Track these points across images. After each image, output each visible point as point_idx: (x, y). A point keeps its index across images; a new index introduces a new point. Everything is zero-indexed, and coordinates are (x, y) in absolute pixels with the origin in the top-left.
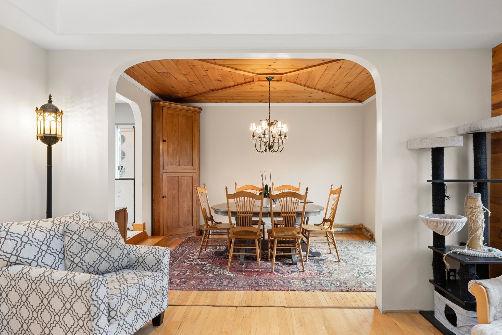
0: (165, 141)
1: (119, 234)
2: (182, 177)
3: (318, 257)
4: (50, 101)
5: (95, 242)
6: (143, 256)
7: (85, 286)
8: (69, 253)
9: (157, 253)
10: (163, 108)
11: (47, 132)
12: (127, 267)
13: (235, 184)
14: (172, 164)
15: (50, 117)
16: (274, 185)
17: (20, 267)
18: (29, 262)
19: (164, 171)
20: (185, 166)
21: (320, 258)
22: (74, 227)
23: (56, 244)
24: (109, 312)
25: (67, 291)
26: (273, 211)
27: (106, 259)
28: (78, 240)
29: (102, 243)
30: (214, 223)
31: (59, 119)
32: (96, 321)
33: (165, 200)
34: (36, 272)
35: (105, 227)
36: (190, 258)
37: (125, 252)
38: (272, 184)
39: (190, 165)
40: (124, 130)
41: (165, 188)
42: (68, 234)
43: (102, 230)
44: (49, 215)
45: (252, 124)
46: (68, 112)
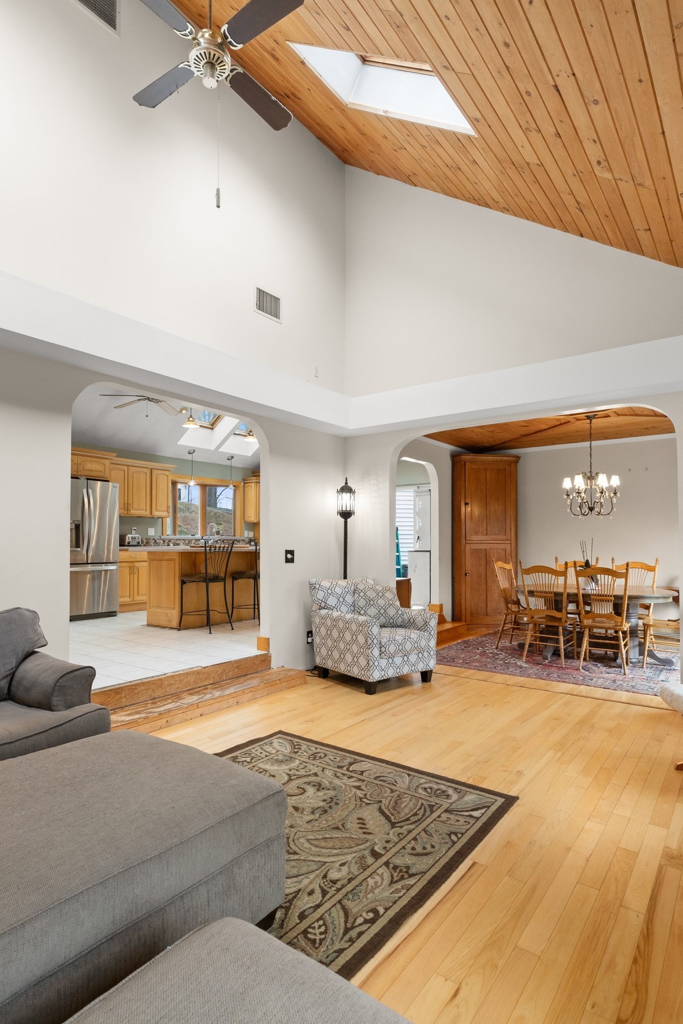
0: (468, 504)
1: (396, 598)
2: (492, 550)
3: (670, 667)
4: (346, 483)
5: (376, 600)
6: (413, 617)
7: (364, 623)
8: (357, 606)
9: (425, 616)
10: (465, 463)
11: (344, 509)
12: (400, 626)
13: (556, 559)
14: (477, 533)
15: (346, 496)
16: (600, 561)
17: (327, 611)
18: (332, 608)
19: (467, 542)
20: (496, 534)
21: (672, 668)
22: (361, 587)
23: (349, 599)
24: (380, 648)
25: (354, 627)
26: (581, 592)
27: (384, 615)
28: (364, 597)
29: (381, 602)
30: (521, 608)
31: (352, 497)
32: (371, 650)
33: (468, 578)
34: (335, 614)
35: (384, 590)
36: (487, 647)
37: (400, 612)
38: (597, 559)
39: (502, 534)
40: (419, 494)
41: (469, 562)
42: (357, 592)
43: (382, 592)
44: (345, 577)
45: (565, 479)
46: (359, 489)
